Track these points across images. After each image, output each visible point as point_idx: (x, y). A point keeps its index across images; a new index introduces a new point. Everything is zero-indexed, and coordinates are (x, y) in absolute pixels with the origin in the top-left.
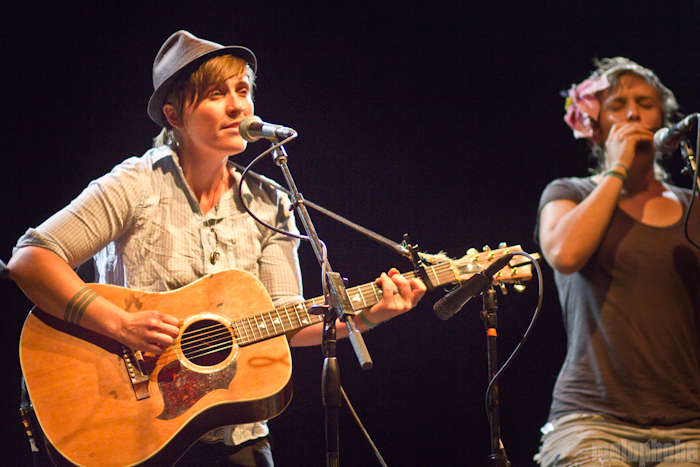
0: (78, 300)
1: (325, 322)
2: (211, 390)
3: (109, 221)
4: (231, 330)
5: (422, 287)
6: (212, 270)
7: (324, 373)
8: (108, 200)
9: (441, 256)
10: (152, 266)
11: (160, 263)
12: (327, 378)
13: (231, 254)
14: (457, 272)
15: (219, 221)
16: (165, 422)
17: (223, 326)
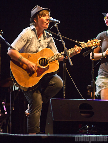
1: (64, 56)
2: (45, 71)
5: (81, 48)
9: (83, 42)
12: (64, 66)
13: (42, 47)
14: (86, 45)
15: (41, 40)
17: (46, 59)
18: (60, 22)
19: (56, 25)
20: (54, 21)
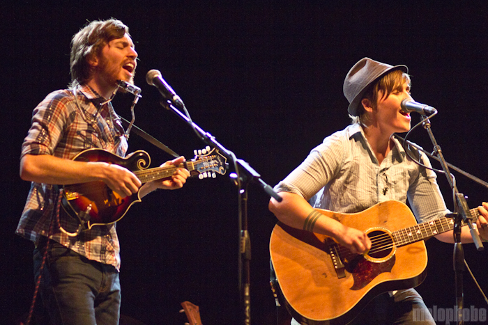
0: (312, 217)
1: (455, 222)
2: (381, 273)
3: (326, 174)
4: (392, 238)
6: (383, 199)
7: (454, 252)
8: (325, 161)
10: (347, 196)
11: (353, 195)
12: (456, 255)
13: (393, 190)
15: (387, 169)
16: (355, 292)
17: (388, 235)
18: (436, 112)
19: (426, 122)
20: (420, 109)
